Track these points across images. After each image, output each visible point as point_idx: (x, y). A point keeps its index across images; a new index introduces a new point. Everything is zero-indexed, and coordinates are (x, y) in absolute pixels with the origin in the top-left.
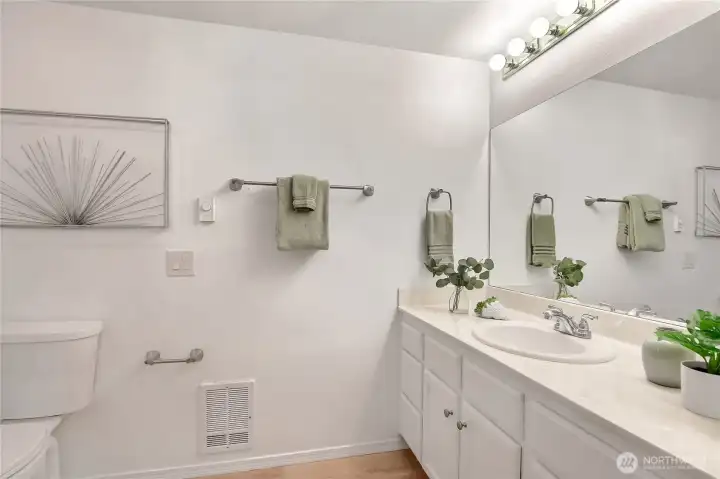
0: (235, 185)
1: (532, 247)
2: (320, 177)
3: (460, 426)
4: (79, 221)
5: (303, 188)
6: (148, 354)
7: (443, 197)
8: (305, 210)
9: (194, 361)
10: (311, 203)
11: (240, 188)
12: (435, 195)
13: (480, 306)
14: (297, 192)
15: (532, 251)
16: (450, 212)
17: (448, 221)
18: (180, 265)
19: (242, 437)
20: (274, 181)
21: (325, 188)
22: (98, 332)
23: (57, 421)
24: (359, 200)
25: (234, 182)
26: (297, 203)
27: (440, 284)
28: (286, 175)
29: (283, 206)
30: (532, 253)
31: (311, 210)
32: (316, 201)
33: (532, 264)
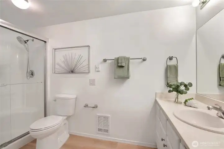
0: (105, 61)
1: (220, 78)
2: (127, 56)
3: (165, 146)
4: (72, 72)
5: (122, 60)
6: (86, 104)
7: (174, 59)
8: (122, 67)
9: (94, 107)
10: (123, 64)
11: (106, 61)
12: (171, 58)
13: (186, 101)
14: (120, 61)
15: (220, 79)
16: (177, 65)
17: (176, 68)
18: (92, 83)
19: (107, 131)
20: (114, 59)
21: (128, 59)
22: (75, 97)
23: (66, 117)
24: (142, 62)
25: (104, 60)
26: (119, 65)
27: (170, 91)
28: (117, 56)
29: (116, 66)
30: (220, 81)
31: (124, 66)
32: (125, 64)
33: (220, 85)
